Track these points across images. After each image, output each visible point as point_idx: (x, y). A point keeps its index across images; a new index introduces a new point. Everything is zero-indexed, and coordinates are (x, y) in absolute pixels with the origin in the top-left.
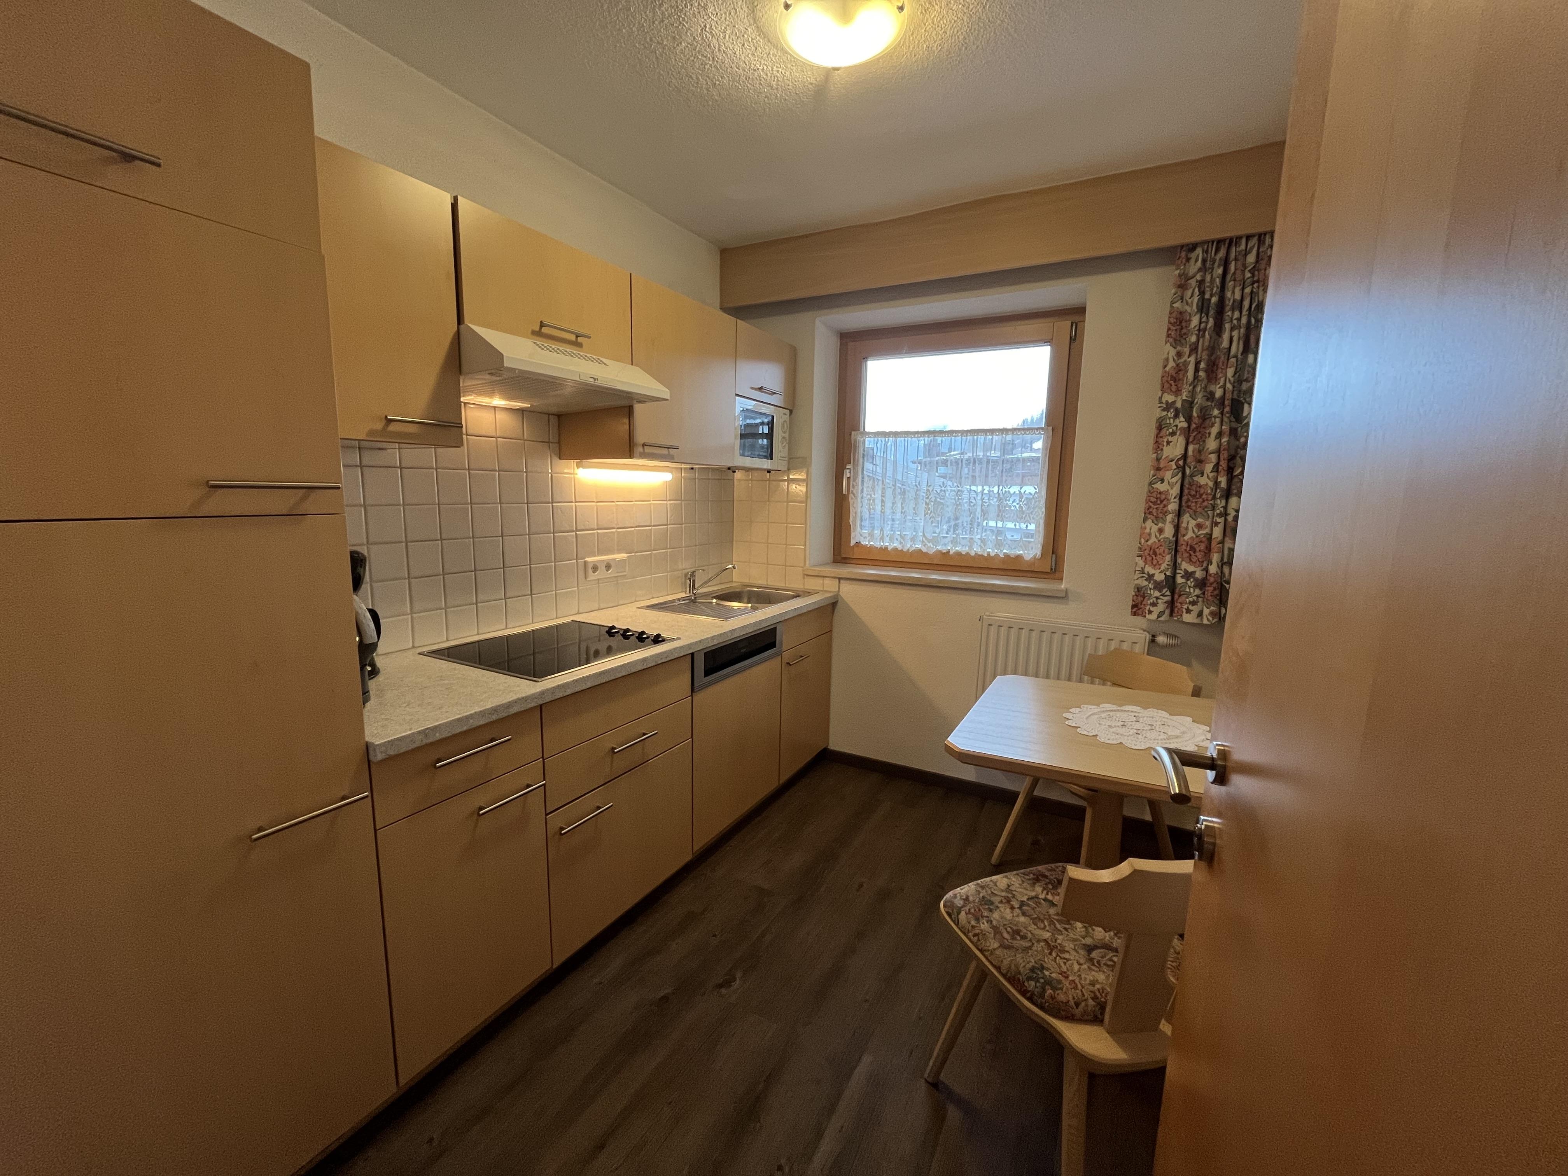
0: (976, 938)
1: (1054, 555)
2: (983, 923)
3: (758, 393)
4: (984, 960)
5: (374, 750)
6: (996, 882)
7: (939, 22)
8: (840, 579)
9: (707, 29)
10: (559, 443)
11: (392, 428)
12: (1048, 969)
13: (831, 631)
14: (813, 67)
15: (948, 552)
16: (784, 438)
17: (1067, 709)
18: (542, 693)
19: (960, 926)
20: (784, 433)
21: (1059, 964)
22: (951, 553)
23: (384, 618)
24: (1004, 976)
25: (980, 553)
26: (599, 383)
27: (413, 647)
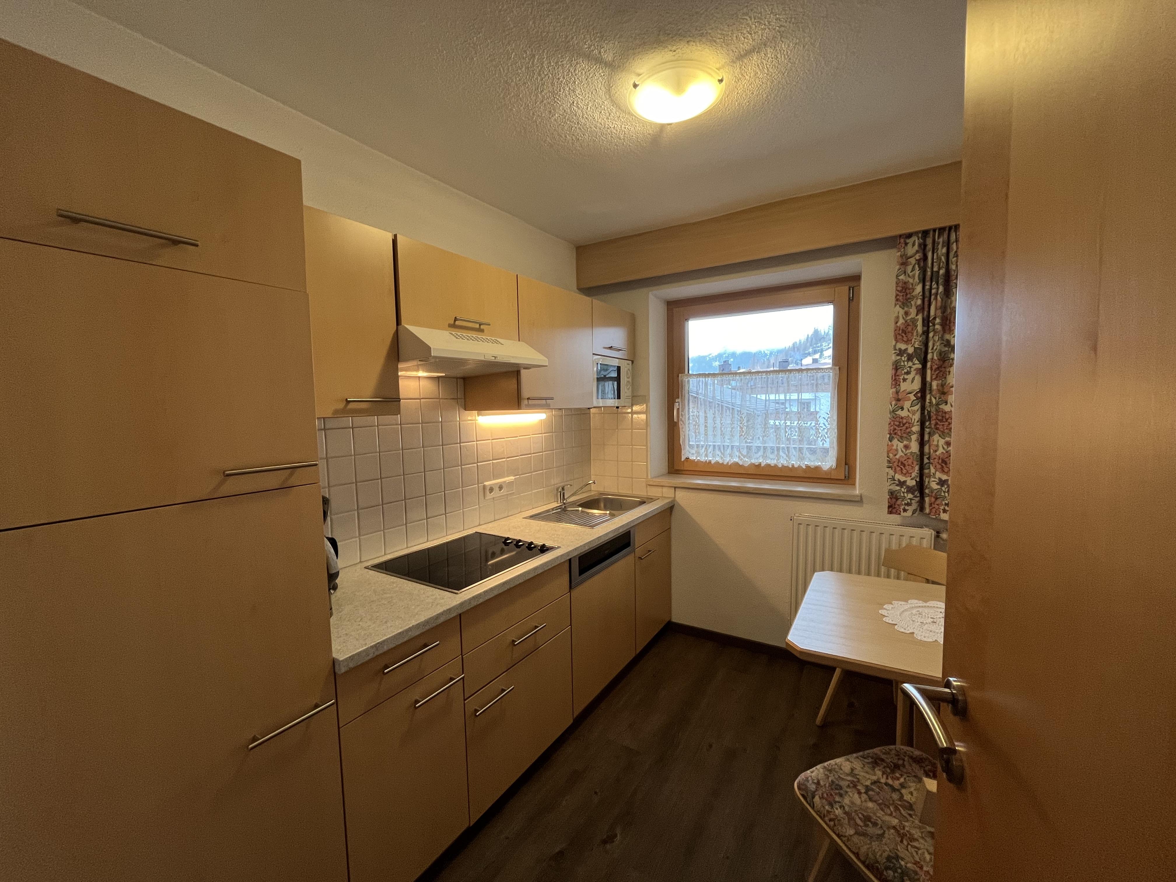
0: (832, 823)
1: (847, 466)
2: (837, 809)
3: (609, 351)
4: (841, 844)
5: (339, 664)
6: (841, 765)
7: (748, 87)
8: (675, 488)
9: (575, 104)
10: (465, 399)
11: (351, 406)
12: (903, 859)
13: (670, 528)
14: (651, 124)
15: (760, 464)
16: (628, 382)
17: (881, 605)
18: (462, 604)
19: (816, 809)
20: (628, 378)
21: (912, 853)
22: (762, 465)
23: (340, 541)
24: (863, 863)
25: (786, 465)
26: (499, 359)
27: (361, 562)
